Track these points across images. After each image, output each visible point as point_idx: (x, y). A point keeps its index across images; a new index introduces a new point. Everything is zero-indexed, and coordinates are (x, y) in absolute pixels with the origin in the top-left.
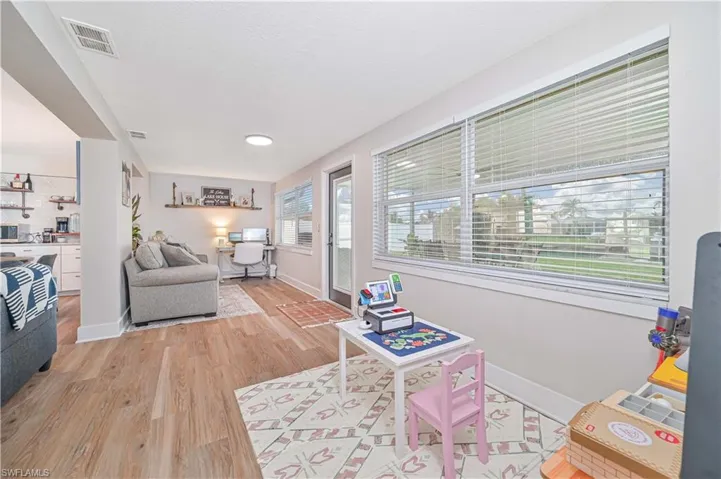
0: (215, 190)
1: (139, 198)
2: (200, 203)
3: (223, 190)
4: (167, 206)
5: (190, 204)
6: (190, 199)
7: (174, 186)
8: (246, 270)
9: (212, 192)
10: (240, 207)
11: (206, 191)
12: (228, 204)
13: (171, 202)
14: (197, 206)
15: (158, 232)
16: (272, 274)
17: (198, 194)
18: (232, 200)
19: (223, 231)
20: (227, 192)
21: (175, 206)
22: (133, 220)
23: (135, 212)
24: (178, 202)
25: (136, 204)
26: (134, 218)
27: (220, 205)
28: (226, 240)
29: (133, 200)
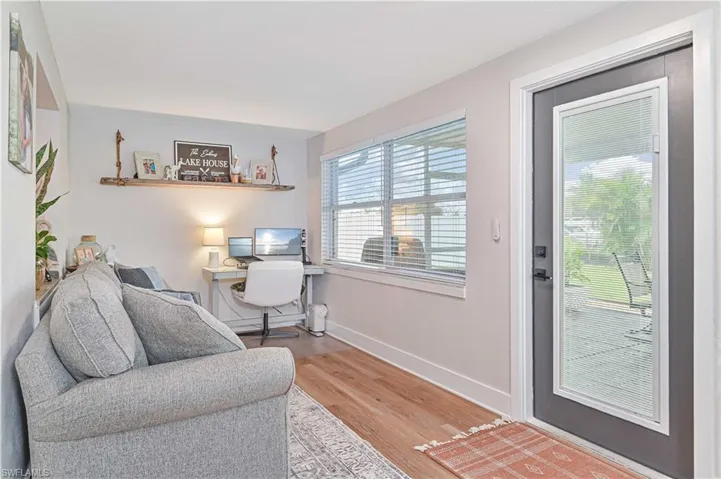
0: (201, 148)
1: (52, 155)
2: (173, 174)
3: (216, 149)
4: (105, 181)
5: (150, 176)
6: (150, 167)
7: (119, 139)
8: (266, 316)
9: (195, 152)
10: (251, 185)
11: (183, 150)
12: (227, 178)
13: (112, 173)
14: (165, 181)
15: (85, 238)
16: (318, 327)
17: (166, 157)
18: (236, 169)
19: (216, 235)
20: (223, 153)
21: (120, 182)
22: (39, 212)
23: (44, 191)
24: (126, 173)
25: (45, 171)
26: (41, 208)
27: (211, 180)
28: (223, 254)
29: (39, 156)
